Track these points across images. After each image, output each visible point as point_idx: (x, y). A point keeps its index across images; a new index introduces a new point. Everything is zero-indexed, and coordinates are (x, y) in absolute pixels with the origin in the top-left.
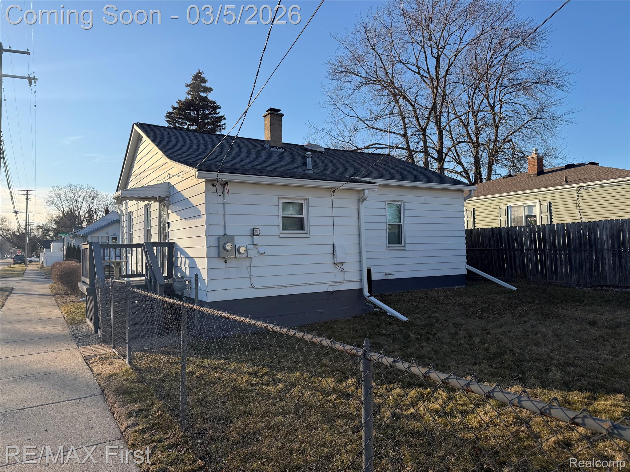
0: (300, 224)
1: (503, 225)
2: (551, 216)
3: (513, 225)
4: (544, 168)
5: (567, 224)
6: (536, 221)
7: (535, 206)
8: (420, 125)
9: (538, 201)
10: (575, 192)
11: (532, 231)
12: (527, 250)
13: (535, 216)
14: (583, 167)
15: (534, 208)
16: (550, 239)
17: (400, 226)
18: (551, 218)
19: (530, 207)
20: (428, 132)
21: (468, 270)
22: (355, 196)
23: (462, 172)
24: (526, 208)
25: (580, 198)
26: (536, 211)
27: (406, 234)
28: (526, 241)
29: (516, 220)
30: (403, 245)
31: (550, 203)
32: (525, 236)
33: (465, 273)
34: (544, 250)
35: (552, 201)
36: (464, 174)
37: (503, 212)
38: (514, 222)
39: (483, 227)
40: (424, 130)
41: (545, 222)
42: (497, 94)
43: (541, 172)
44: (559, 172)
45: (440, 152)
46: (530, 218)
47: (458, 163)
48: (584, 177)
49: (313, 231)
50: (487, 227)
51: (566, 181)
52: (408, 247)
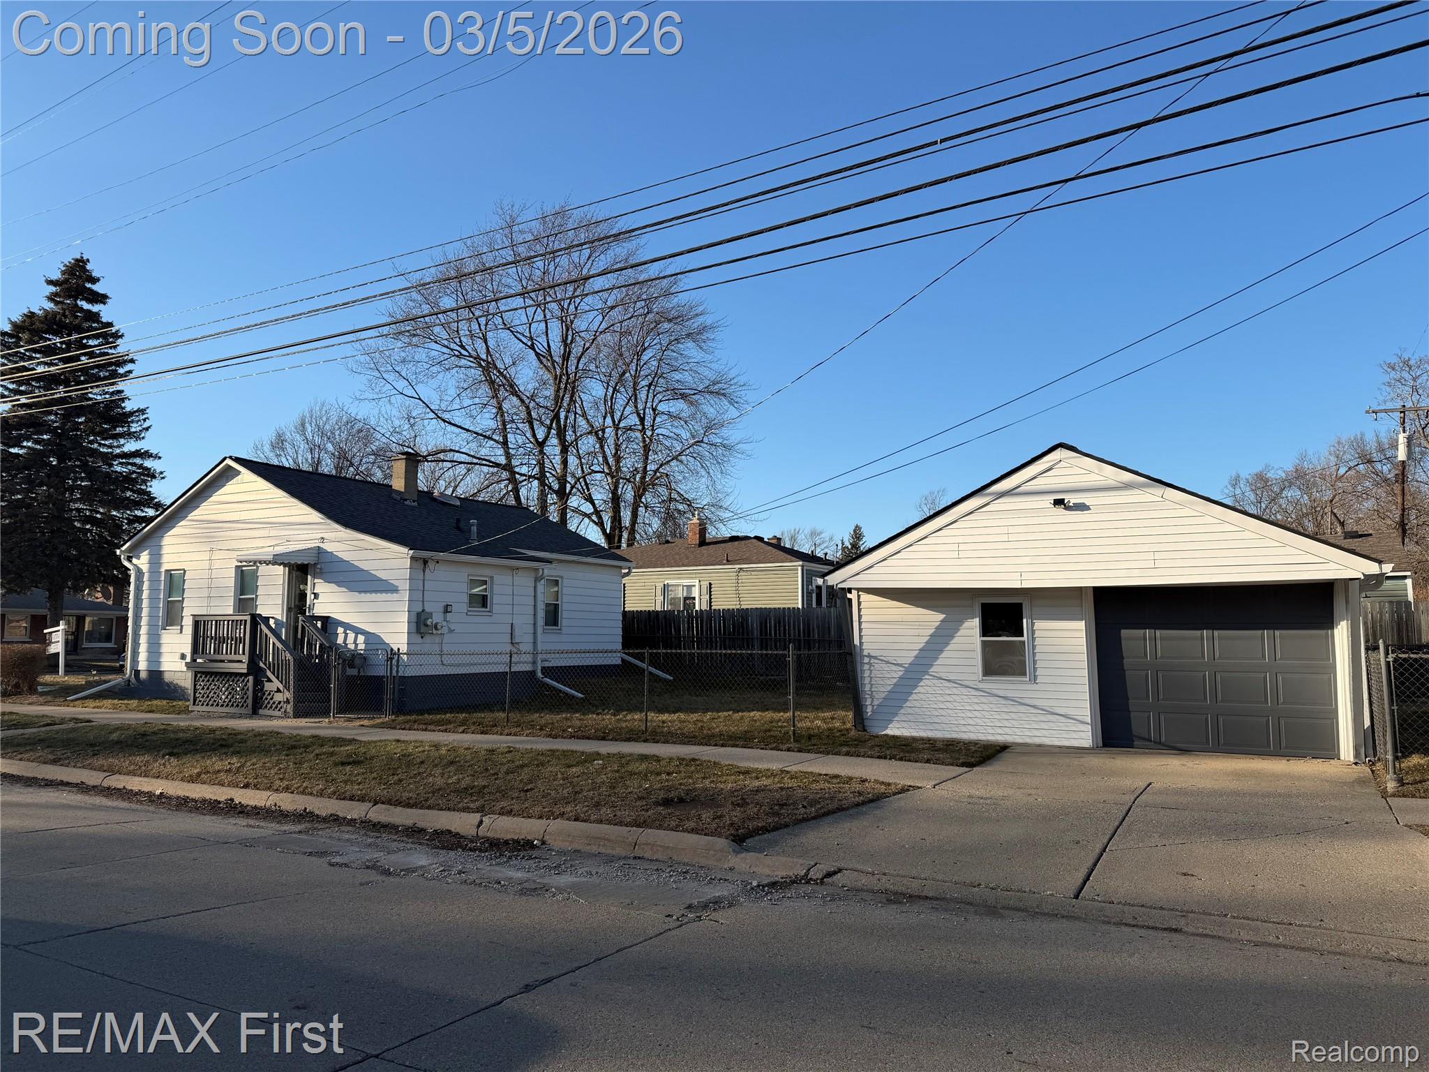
0: (483, 601)
1: (659, 608)
2: (710, 599)
3: (670, 608)
4: (707, 535)
5: (723, 610)
6: (694, 604)
7: (694, 586)
8: (534, 435)
9: (698, 581)
10: (735, 574)
11: (690, 616)
12: (684, 638)
13: (694, 598)
14: (747, 542)
15: (693, 588)
16: (707, 625)
17: (556, 606)
18: (711, 602)
19: (689, 587)
20: (547, 450)
21: (623, 660)
22: (533, 575)
23: (592, 514)
24: (685, 588)
25: (740, 581)
26: (695, 593)
27: (564, 615)
28: (684, 626)
29: (674, 601)
30: (559, 627)
31: (710, 584)
32: (684, 621)
33: (619, 662)
34: (701, 638)
35: (712, 582)
36: (594, 517)
37: (659, 592)
38: (671, 604)
39: (639, 609)
40: (541, 445)
41: (704, 607)
42: (650, 400)
43: (703, 543)
44: (723, 545)
45: (562, 481)
46: (689, 599)
47: (586, 499)
48: (744, 557)
49: (496, 608)
50: (643, 609)
51: (728, 561)
52: (564, 630)
